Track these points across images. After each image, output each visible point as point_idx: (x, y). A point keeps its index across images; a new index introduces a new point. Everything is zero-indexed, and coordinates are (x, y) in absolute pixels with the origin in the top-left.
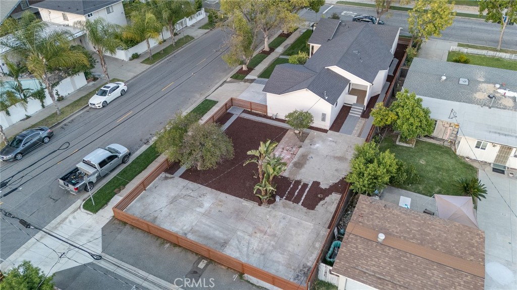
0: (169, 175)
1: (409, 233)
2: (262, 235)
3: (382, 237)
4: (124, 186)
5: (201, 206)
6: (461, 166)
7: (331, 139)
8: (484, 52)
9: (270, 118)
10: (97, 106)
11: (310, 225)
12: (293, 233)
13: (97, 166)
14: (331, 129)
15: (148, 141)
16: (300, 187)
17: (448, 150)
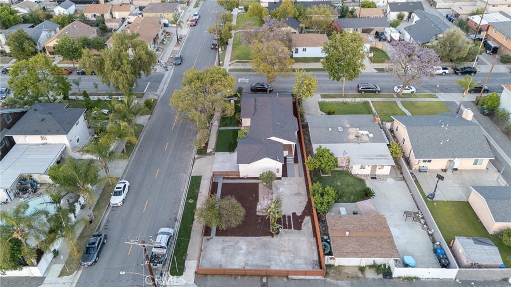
0: (209, 237)
1: (356, 227)
2: (284, 253)
3: (347, 233)
4: (186, 253)
5: (241, 249)
6: (357, 180)
7: (286, 183)
8: (337, 100)
9: (243, 178)
10: (119, 204)
11: (304, 239)
12: (299, 246)
13: (166, 246)
14: (282, 176)
15: (176, 219)
16: (287, 219)
17: (347, 173)
